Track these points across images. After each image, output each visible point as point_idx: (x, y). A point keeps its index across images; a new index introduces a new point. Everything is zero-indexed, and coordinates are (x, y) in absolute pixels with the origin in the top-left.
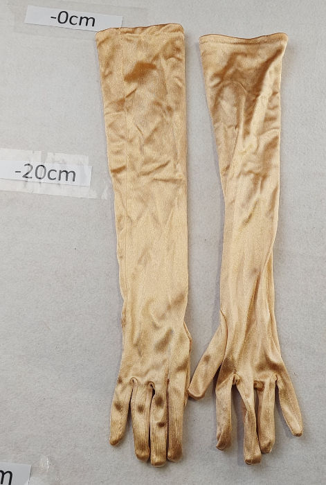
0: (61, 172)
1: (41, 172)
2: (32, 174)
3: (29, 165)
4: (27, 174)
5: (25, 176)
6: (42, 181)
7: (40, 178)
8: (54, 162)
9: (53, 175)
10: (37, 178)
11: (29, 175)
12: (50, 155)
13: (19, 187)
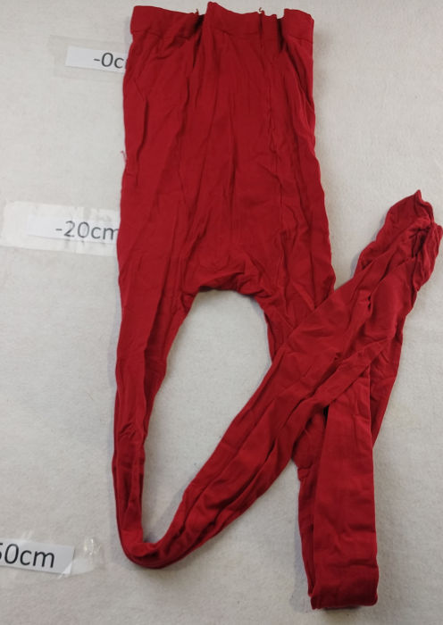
0: (105, 230)
1: (83, 229)
2: (75, 232)
3: (71, 222)
4: (69, 232)
5: (67, 234)
6: (85, 239)
7: (83, 237)
8: (98, 218)
9: (96, 233)
10: (79, 235)
11: (71, 234)
12: (94, 211)
13: (60, 246)
